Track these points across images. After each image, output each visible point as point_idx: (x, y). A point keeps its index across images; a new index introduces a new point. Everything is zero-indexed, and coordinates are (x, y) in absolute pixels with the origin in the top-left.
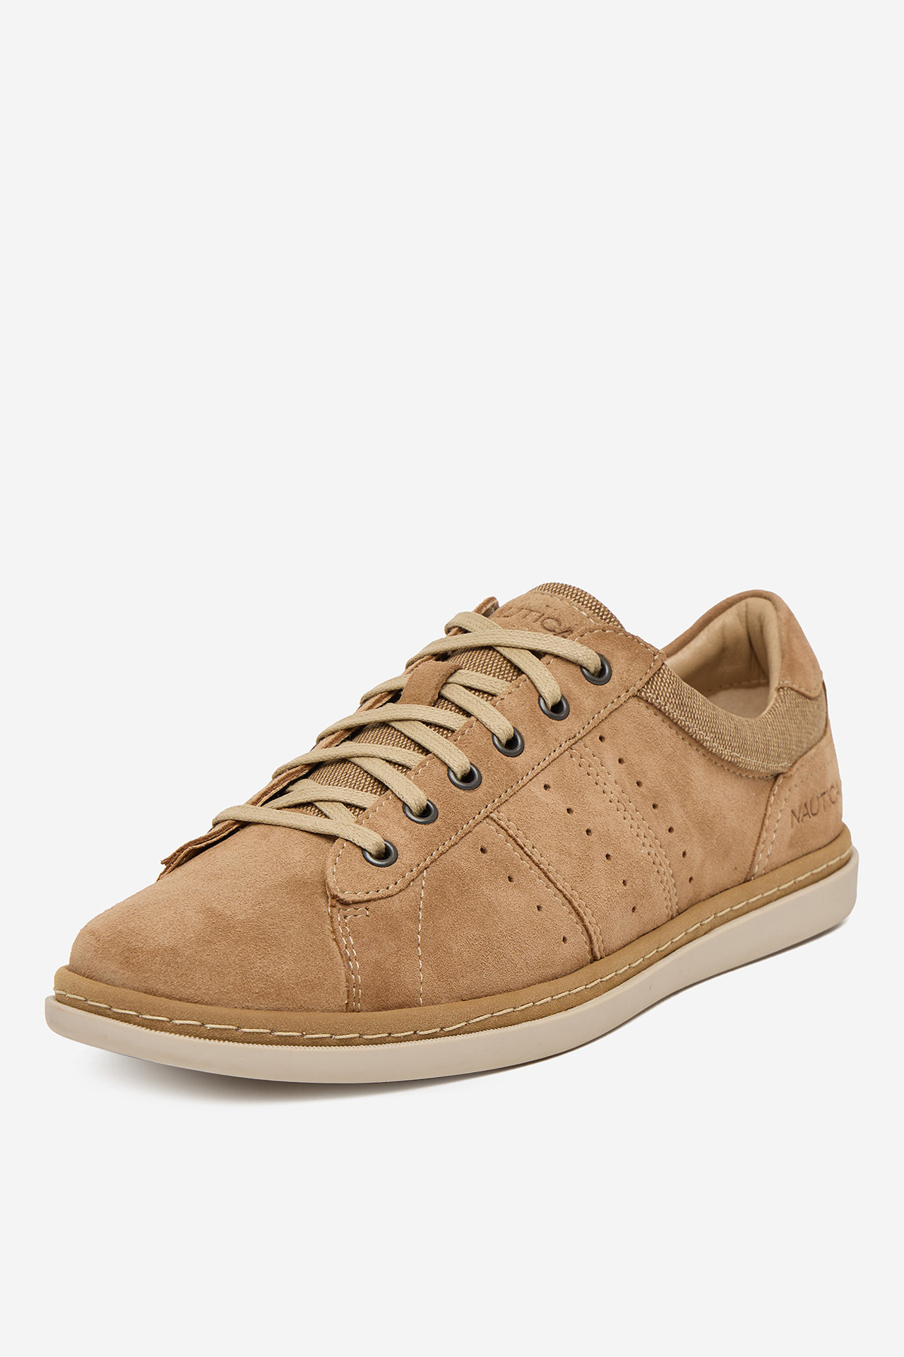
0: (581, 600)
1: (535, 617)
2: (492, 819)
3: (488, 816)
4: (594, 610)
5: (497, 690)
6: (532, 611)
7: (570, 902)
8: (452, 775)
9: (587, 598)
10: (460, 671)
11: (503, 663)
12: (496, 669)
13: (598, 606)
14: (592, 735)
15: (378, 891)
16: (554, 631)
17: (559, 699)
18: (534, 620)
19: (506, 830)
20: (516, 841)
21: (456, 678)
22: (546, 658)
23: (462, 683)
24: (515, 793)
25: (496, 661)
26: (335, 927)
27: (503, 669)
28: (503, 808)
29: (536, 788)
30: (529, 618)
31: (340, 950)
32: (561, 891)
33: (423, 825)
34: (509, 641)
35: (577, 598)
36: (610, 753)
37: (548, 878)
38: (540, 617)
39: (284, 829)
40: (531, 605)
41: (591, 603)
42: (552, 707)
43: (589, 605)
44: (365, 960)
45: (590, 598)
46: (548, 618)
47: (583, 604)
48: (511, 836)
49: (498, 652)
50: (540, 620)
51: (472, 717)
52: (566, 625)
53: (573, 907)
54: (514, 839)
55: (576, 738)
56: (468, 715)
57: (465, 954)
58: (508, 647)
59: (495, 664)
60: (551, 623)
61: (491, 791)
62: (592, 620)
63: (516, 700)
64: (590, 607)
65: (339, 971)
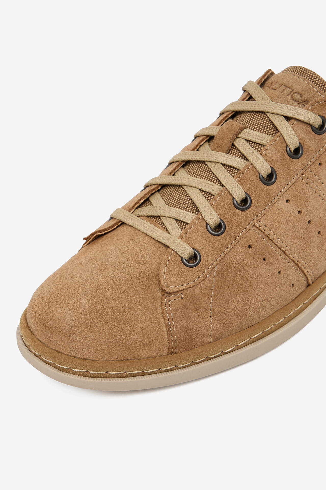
0: (315, 80)
1: (289, 92)
2: (256, 227)
3: (254, 225)
4: (321, 86)
5: (264, 142)
6: (287, 87)
7: (297, 265)
8: (235, 201)
9: (318, 79)
10: (245, 130)
11: (269, 123)
12: (265, 126)
13: (323, 84)
14: (315, 164)
15: (188, 284)
16: (298, 101)
17: (298, 146)
18: (287, 94)
19: (263, 232)
20: (269, 237)
21: (242, 135)
22: (292, 121)
23: (245, 138)
24: (270, 209)
25: (265, 121)
26: (163, 309)
27: (269, 127)
28: (262, 219)
29: (282, 204)
30: (285, 93)
31: (165, 322)
32: (292, 260)
33: (217, 237)
34: (273, 110)
35: (313, 78)
36: (324, 172)
37: (286, 254)
38: (291, 92)
39: (143, 234)
40: (287, 83)
41: (320, 82)
42: (293, 152)
43: (319, 83)
44: (179, 327)
45: (319, 79)
46: (296, 93)
47: (315, 83)
48: (266, 235)
49: (267, 115)
50: (291, 94)
51: (249, 162)
52: (305, 97)
53: (299, 267)
54: (267, 237)
55: (306, 168)
56: (247, 160)
57: (237, 310)
58: (272, 114)
59: (264, 124)
60: (297, 97)
61: (256, 210)
62: (319, 93)
63: (274, 149)
64: (319, 85)
65: (164, 335)
